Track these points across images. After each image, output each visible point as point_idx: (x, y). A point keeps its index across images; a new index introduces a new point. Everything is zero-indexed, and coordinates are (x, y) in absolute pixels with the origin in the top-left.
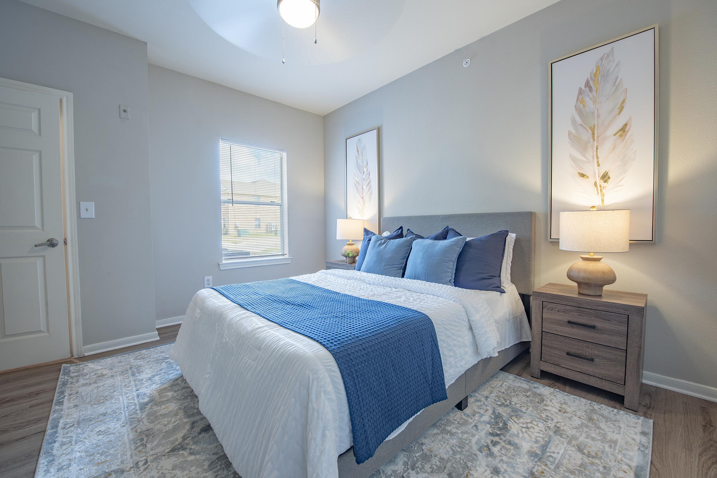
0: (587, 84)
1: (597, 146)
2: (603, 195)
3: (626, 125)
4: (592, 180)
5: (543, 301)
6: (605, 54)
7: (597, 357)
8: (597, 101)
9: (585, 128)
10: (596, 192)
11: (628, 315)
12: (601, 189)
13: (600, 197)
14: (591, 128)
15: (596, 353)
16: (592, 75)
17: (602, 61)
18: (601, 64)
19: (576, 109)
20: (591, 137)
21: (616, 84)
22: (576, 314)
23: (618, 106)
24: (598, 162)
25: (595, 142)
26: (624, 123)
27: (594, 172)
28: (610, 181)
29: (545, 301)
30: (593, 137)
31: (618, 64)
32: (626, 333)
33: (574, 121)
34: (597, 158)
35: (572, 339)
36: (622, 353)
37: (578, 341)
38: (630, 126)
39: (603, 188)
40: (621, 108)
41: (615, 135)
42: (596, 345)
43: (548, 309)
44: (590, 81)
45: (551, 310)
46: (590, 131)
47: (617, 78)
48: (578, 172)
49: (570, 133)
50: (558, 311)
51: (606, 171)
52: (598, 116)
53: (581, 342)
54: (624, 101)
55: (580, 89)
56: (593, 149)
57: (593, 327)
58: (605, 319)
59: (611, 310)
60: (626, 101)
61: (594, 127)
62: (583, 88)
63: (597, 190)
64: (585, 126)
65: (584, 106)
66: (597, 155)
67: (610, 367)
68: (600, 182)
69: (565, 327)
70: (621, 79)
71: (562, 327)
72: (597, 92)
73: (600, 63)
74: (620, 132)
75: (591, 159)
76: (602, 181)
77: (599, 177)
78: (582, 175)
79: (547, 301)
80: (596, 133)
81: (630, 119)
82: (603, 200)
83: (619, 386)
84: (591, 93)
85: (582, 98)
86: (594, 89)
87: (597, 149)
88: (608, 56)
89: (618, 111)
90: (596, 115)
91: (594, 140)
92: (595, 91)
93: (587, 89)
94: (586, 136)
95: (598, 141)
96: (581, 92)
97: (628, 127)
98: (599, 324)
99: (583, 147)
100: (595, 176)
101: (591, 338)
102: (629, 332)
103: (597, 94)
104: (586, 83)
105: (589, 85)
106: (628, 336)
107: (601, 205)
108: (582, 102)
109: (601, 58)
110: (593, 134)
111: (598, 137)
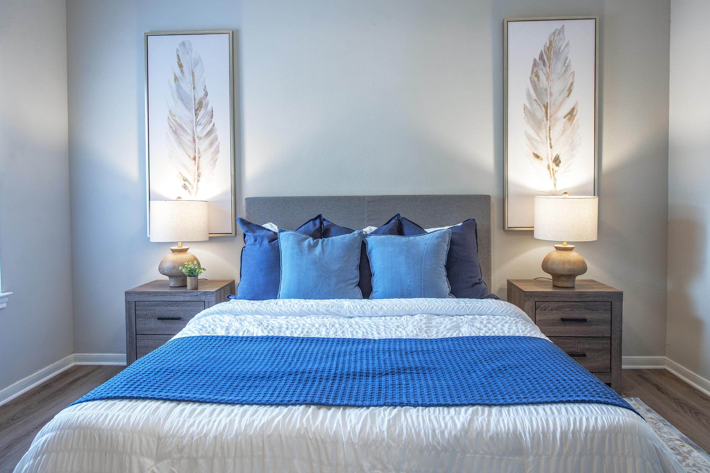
0: (541, 57)
1: (550, 127)
2: (555, 180)
3: (573, 109)
4: (545, 163)
5: (535, 302)
6: (557, 29)
7: (588, 351)
8: (550, 78)
9: (539, 104)
10: (549, 175)
11: (611, 302)
12: (553, 173)
13: (553, 182)
14: (544, 106)
15: (587, 346)
16: (546, 48)
17: (554, 37)
18: (554, 39)
19: (531, 82)
20: (544, 116)
21: (566, 65)
22: (568, 309)
23: (567, 88)
24: (550, 144)
25: (548, 122)
26: (572, 107)
27: (548, 154)
28: (561, 165)
29: (538, 300)
30: (547, 116)
31: (567, 44)
32: (610, 319)
33: (529, 94)
34: (550, 139)
35: (565, 338)
36: (607, 341)
37: (570, 339)
38: (577, 111)
39: (555, 172)
40: (570, 91)
41: (565, 117)
42: (586, 338)
43: (541, 310)
44: (544, 54)
45: (544, 310)
46: (544, 109)
47: (567, 58)
48: (533, 152)
49: (525, 108)
50: (551, 310)
51: (557, 155)
52: (551, 94)
53: (573, 339)
54: (572, 84)
55: (535, 60)
56: (546, 128)
57: (584, 320)
58: (593, 310)
59: (597, 299)
60: (574, 84)
61: (547, 106)
62: (538, 59)
63: (550, 174)
64: (539, 103)
65: (539, 80)
66: (550, 136)
67: (598, 358)
68: (553, 165)
69: (558, 326)
70: (570, 61)
71: (555, 327)
72: (549, 68)
73: (553, 37)
74: (569, 116)
75: (544, 139)
76: (554, 165)
77: (551, 159)
78: (537, 157)
79: (540, 300)
80: (548, 112)
81: (577, 104)
82: (555, 185)
83: (607, 375)
84: (545, 67)
85: (537, 71)
86: (548, 64)
87: (550, 130)
88: (559, 32)
89: (567, 93)
90: (549, 92)
91: (547, 120)
92: (548, 66)
93: (541, 62)
94: (540, 113)
95: (550, 122)
96: (535, 64)
97: (575, 112)
98: (588, 316)
99: (537, 125)
100: (548, 158)
101: (582, 333)
102: (612, 318)
103: (549, 71)
104: (540, 55)
105: (543, 58)
106: (612, 322)
107: (554, 190)
108: (537, 76)
109: (554, 32)
110: (547, 113)
111: (551, 117)
